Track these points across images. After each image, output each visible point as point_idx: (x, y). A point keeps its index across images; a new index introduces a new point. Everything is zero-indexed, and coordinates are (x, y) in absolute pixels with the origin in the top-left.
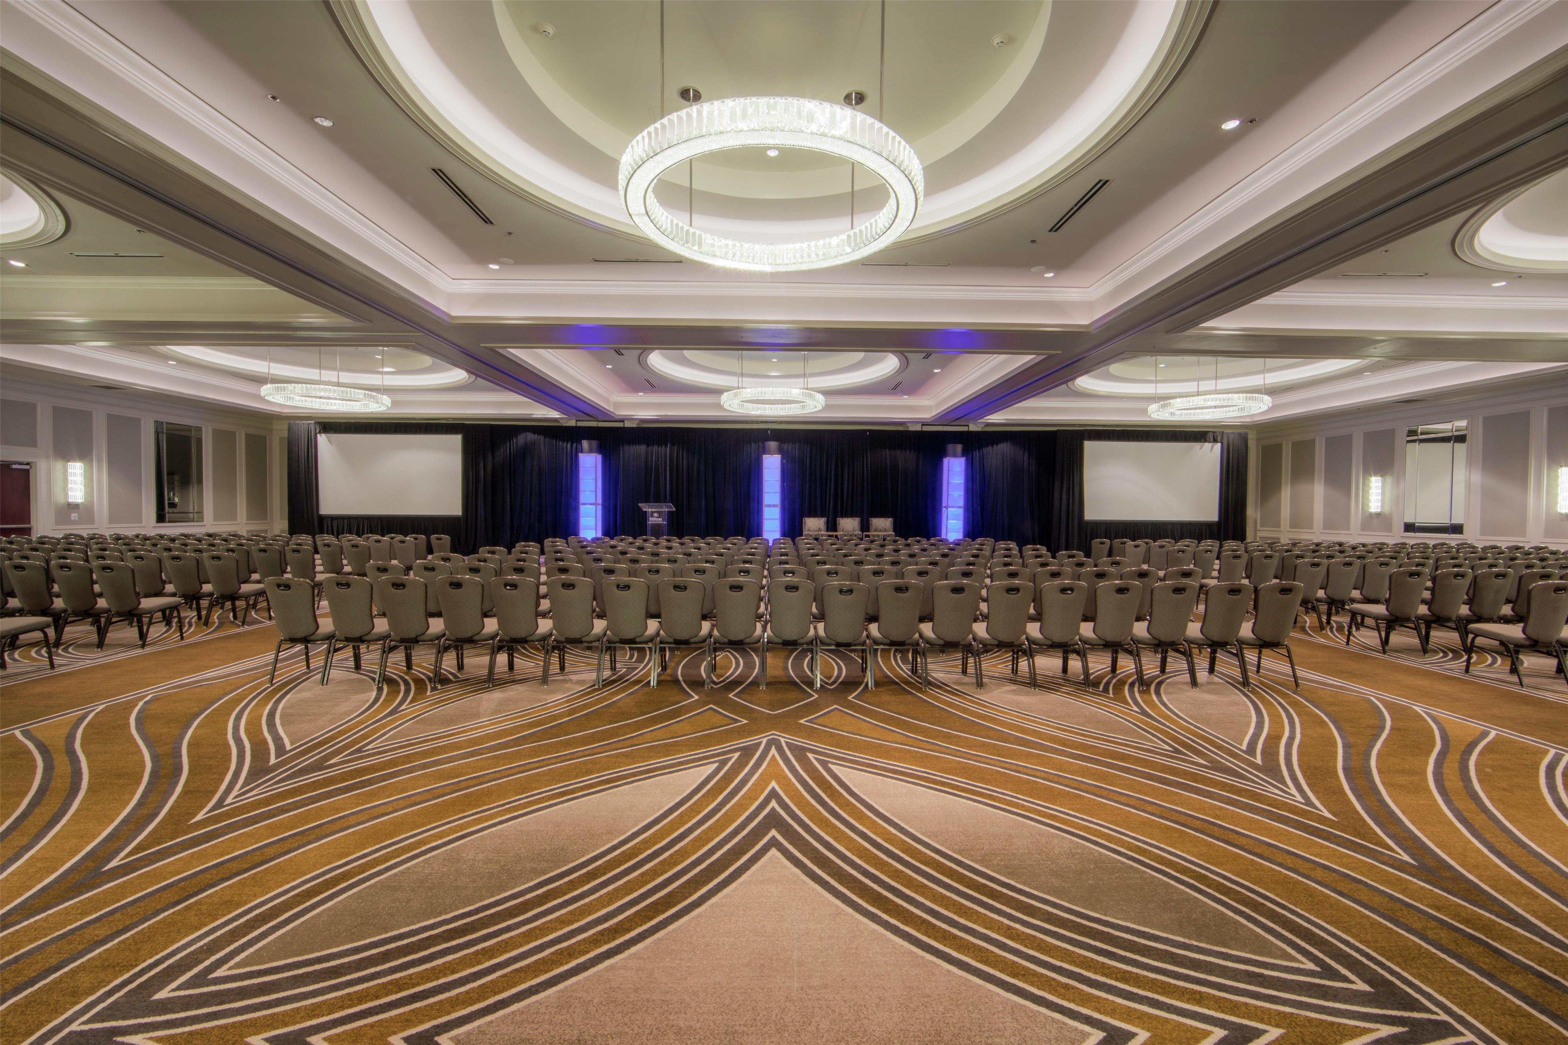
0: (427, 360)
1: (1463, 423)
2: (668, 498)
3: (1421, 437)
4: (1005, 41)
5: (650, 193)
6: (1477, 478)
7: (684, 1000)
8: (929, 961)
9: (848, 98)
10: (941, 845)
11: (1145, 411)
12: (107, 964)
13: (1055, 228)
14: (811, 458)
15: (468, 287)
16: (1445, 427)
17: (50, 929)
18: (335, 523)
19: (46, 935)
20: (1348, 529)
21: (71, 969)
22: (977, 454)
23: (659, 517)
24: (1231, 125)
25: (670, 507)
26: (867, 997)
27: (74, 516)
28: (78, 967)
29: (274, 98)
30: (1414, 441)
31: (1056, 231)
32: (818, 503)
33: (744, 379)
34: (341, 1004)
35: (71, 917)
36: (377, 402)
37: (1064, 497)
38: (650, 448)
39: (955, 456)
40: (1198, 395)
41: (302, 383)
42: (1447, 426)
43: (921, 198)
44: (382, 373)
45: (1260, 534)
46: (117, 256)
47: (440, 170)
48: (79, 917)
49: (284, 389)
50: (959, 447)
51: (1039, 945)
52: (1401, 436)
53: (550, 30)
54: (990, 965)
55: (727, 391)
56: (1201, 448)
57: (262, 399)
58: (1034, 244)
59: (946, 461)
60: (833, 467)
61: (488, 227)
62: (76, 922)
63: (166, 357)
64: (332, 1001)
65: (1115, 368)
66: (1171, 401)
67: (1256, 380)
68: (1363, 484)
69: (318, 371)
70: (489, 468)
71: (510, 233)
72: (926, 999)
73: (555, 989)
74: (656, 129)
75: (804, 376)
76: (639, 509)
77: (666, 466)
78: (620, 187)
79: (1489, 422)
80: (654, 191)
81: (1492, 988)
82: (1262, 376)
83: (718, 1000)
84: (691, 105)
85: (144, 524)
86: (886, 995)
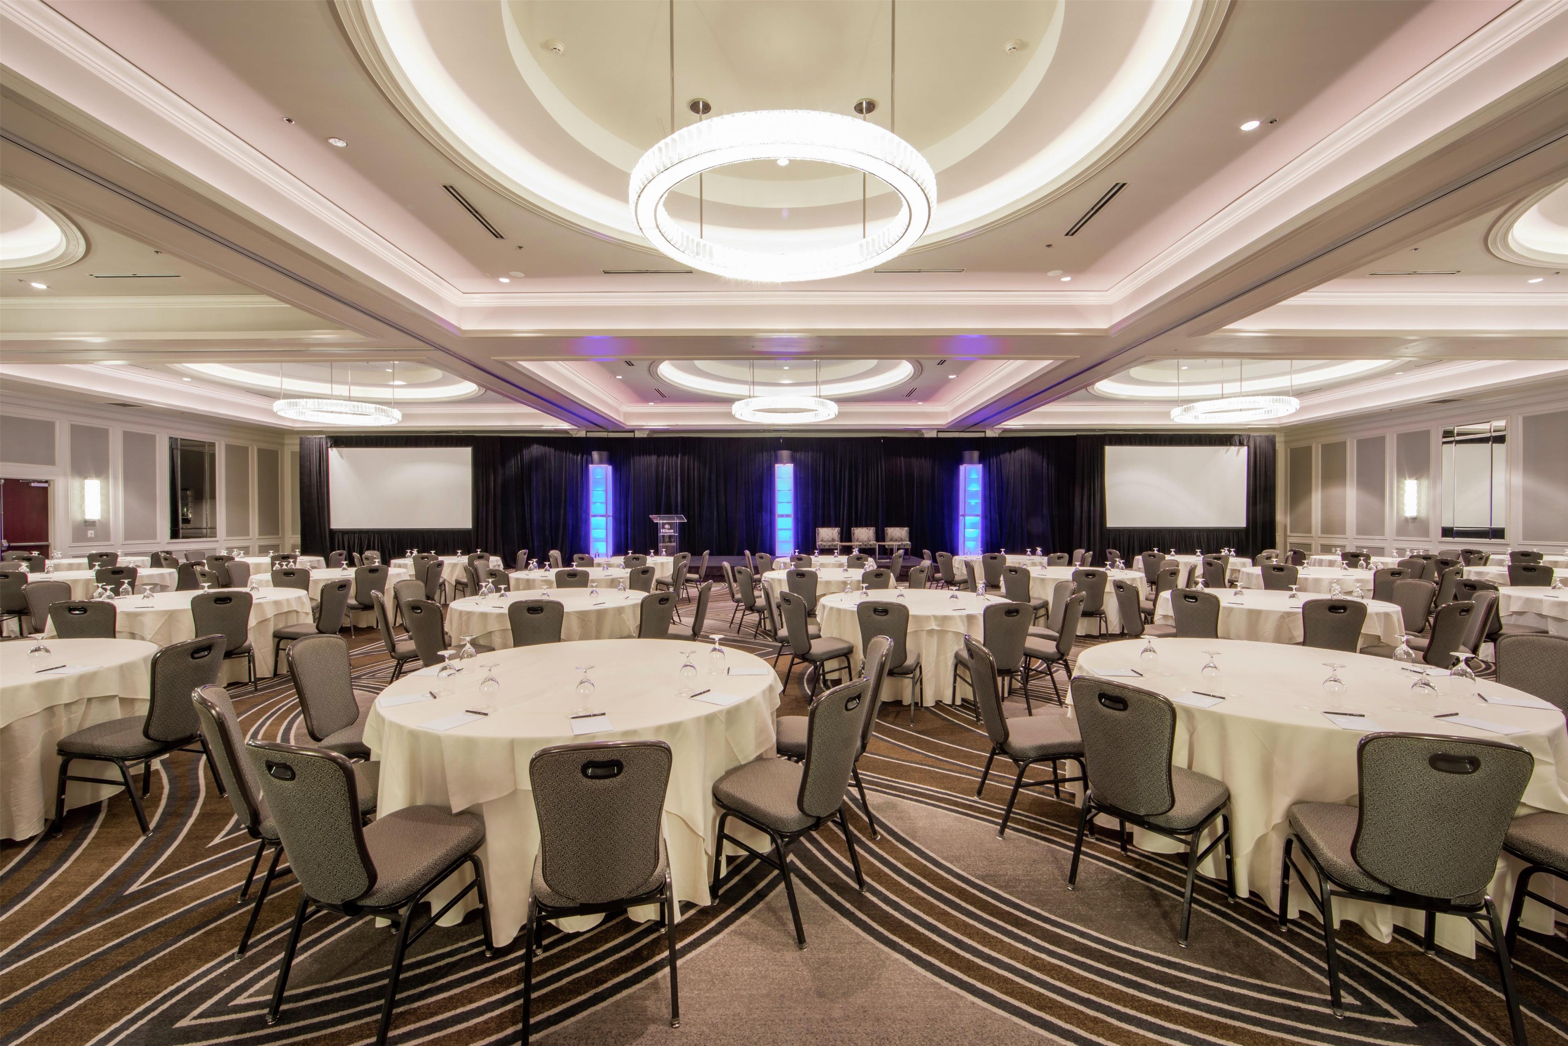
0: (438, 374)
1: (1501, 423)
2: (679, 508)
3: (1457, 438)
4: (1017, 47)
5: (661, 208)
6: (1518, 480)
7: (703, 1032)
8: (952, 992)
9: (859, 109)
10: (964, 870)
11: (1167, 414)
12: (129, 991)
13: (1071, 233)
14: (824, 466)
15: (479, 301)
16: (1483, 428)
17: (73, 954)
18: (346, 537)
19: (70, 961)
20: (1383, 534)
21: (95, 996)
22: (994, 460)
23: (670, 529)
24: (1250, 126)
25: (681, 518)
26: (889, 1030)
27: (91, 533)
28: (102, 993)
29: (289, 121)
30: (1451, 442)
31: (1072, 234)
32: (832, 513)
33: (755, 387)
34: (360, 1033)
35: (94, 943)
36: (388, 416)
37: (1085, 503)
38: (661, 458)
39: (971, 462)
40: (1223, 398)
41: (313, 398)
42: (1485, 427)
43: (934, 204)
44: (393, 386)
45: (1290, 540)
46: (135, 276)
47: (451, 187)
48: (101, 942)
49: (296, 404)
50: (976, 454)
51: (1066, 976)
52: (1436, 437)
53: (560, 47)
54: (1015, 998)
55: (738, 400)
56: (1227, 451)
57: (274, 415)
58: (1051, 248)
59: (962, 468)
60: (847, 476)
61: (499, 240)
62: (99, 947)
63: (181, 374)
64: (351, 1031)
65: (1135, 372)
66: (1195, 404)
67: (1283, 382)
68: (1398, 487)
69: (330, 385)
70: (499, 481)
71: (520, 247)
72: (950, 1033)
73: (573, 1020)
74: (667, 144)
75: (817, 383)
76: (651, 520)
77: (677, 477)
78: (630, 201)
79: (1530, 422)
80: (665, 204)
81: (1542, 1025)
82: (1289, 376)
83: (738, 1032)
84: (701, 120)
85: (158, 540)
86: (909, 1028)
